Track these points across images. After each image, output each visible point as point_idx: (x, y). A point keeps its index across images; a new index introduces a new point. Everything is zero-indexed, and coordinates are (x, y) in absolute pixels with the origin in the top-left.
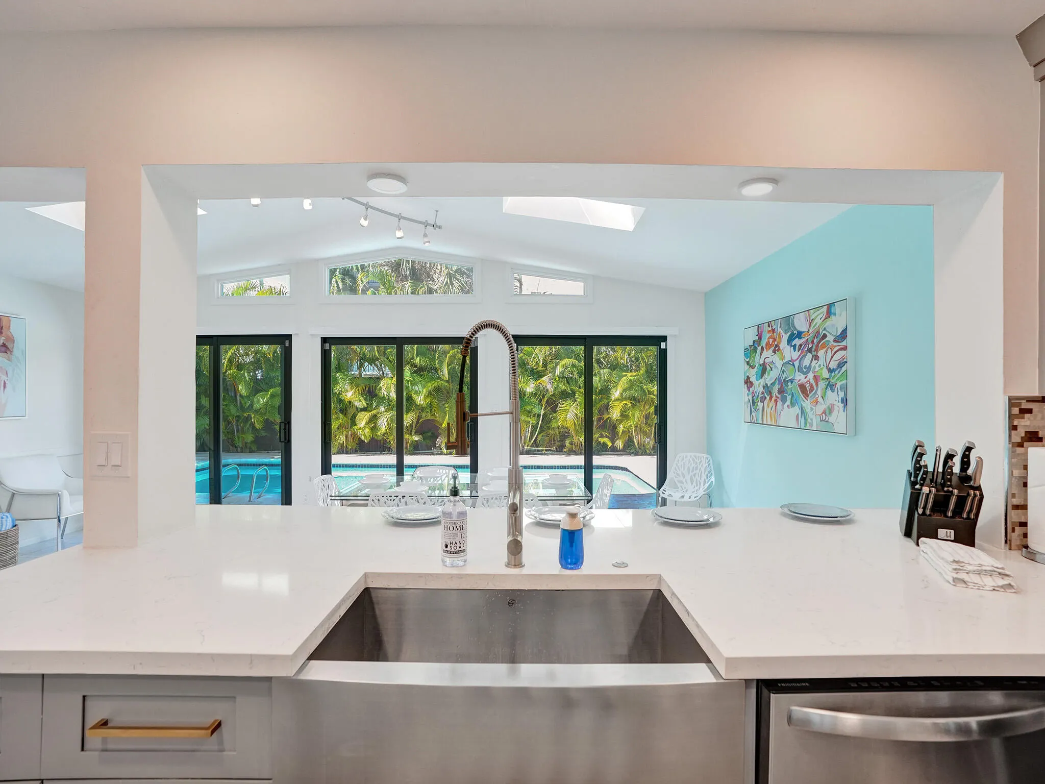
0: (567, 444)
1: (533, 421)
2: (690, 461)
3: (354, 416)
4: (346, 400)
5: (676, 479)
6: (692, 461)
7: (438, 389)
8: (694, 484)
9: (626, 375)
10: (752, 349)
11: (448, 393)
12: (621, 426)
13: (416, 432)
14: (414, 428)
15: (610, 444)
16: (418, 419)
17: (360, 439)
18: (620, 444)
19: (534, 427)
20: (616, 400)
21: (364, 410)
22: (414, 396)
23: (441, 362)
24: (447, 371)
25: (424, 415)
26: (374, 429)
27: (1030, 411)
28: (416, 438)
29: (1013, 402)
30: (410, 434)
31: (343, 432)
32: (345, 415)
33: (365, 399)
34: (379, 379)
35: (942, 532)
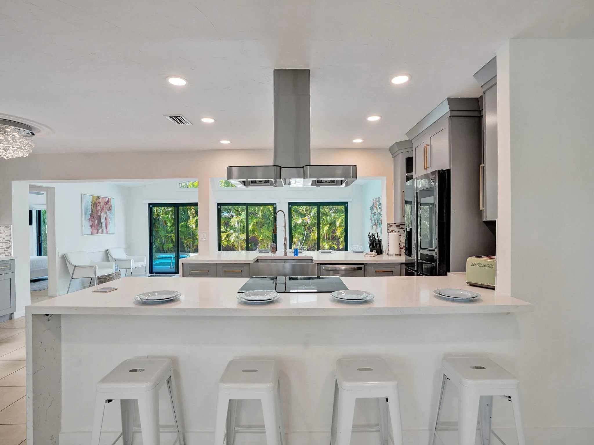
1: (301, 237)
7: (257, 223)
10: (372, 208)
11: (262, 224)
15: (336, 248)
17: (223, 245)
19: (302, 240)
20: (338, 227)
23: (258, 210)
24: (261, 214)
25: (251, 234)
26: (229, 241)
27: (392, 226)
29: (388, 224)
33: (224, 228)
34: (230, 218)
35: (374, 251)
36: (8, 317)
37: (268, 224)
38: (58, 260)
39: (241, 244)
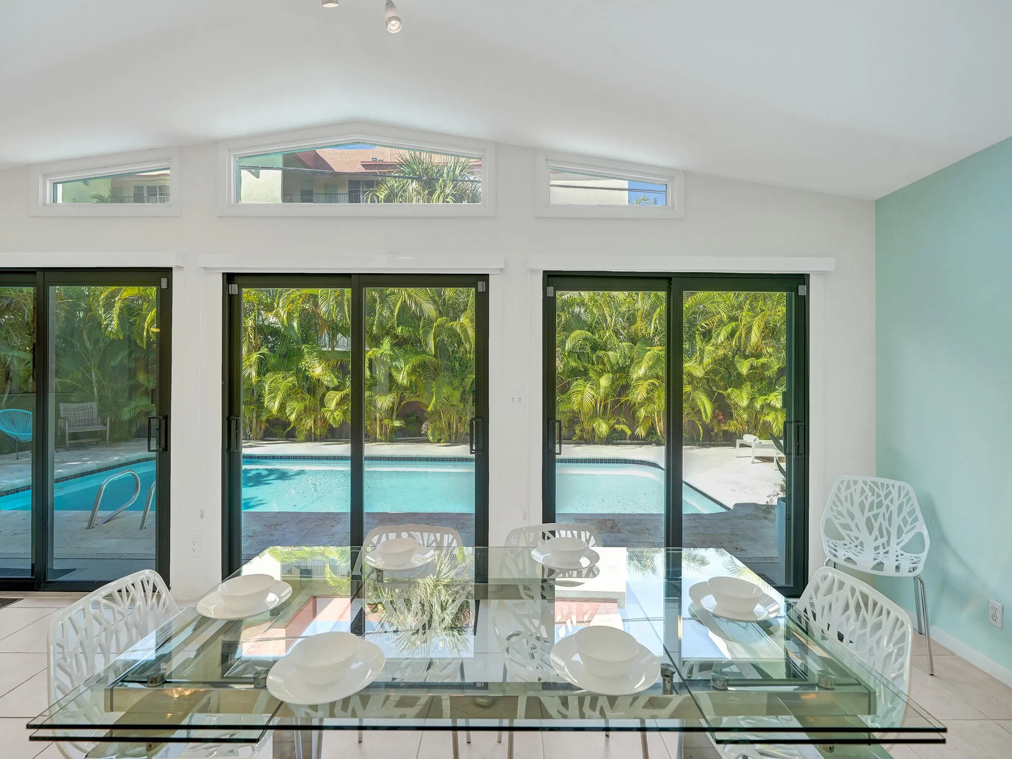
0: (577, 431)
2: (863, 491)
3: (324, 395)
4: (313, 377)
5: (836, 522)
6: (868, 492)
7: (423, 365)
8: (876, 532)
9: (650, 350)
11: (436, 370)
12: (642, 410)
13: (397, 416)
14: (395, 410)
15: (629, 432)
16: (401, 402)
17: (330, 425)
18: (641, 431)
20: (639, 379)
21: (336, 389)
22: (395, 374)
23: (426, 333)
24: (433, 343)
25: (406, 395)
28: (397, 424)
30: (391, 418)
31: (311, 416)
32: (313, 394)
33: (337, 377)
37: (453, 370)
39: (381, 420)
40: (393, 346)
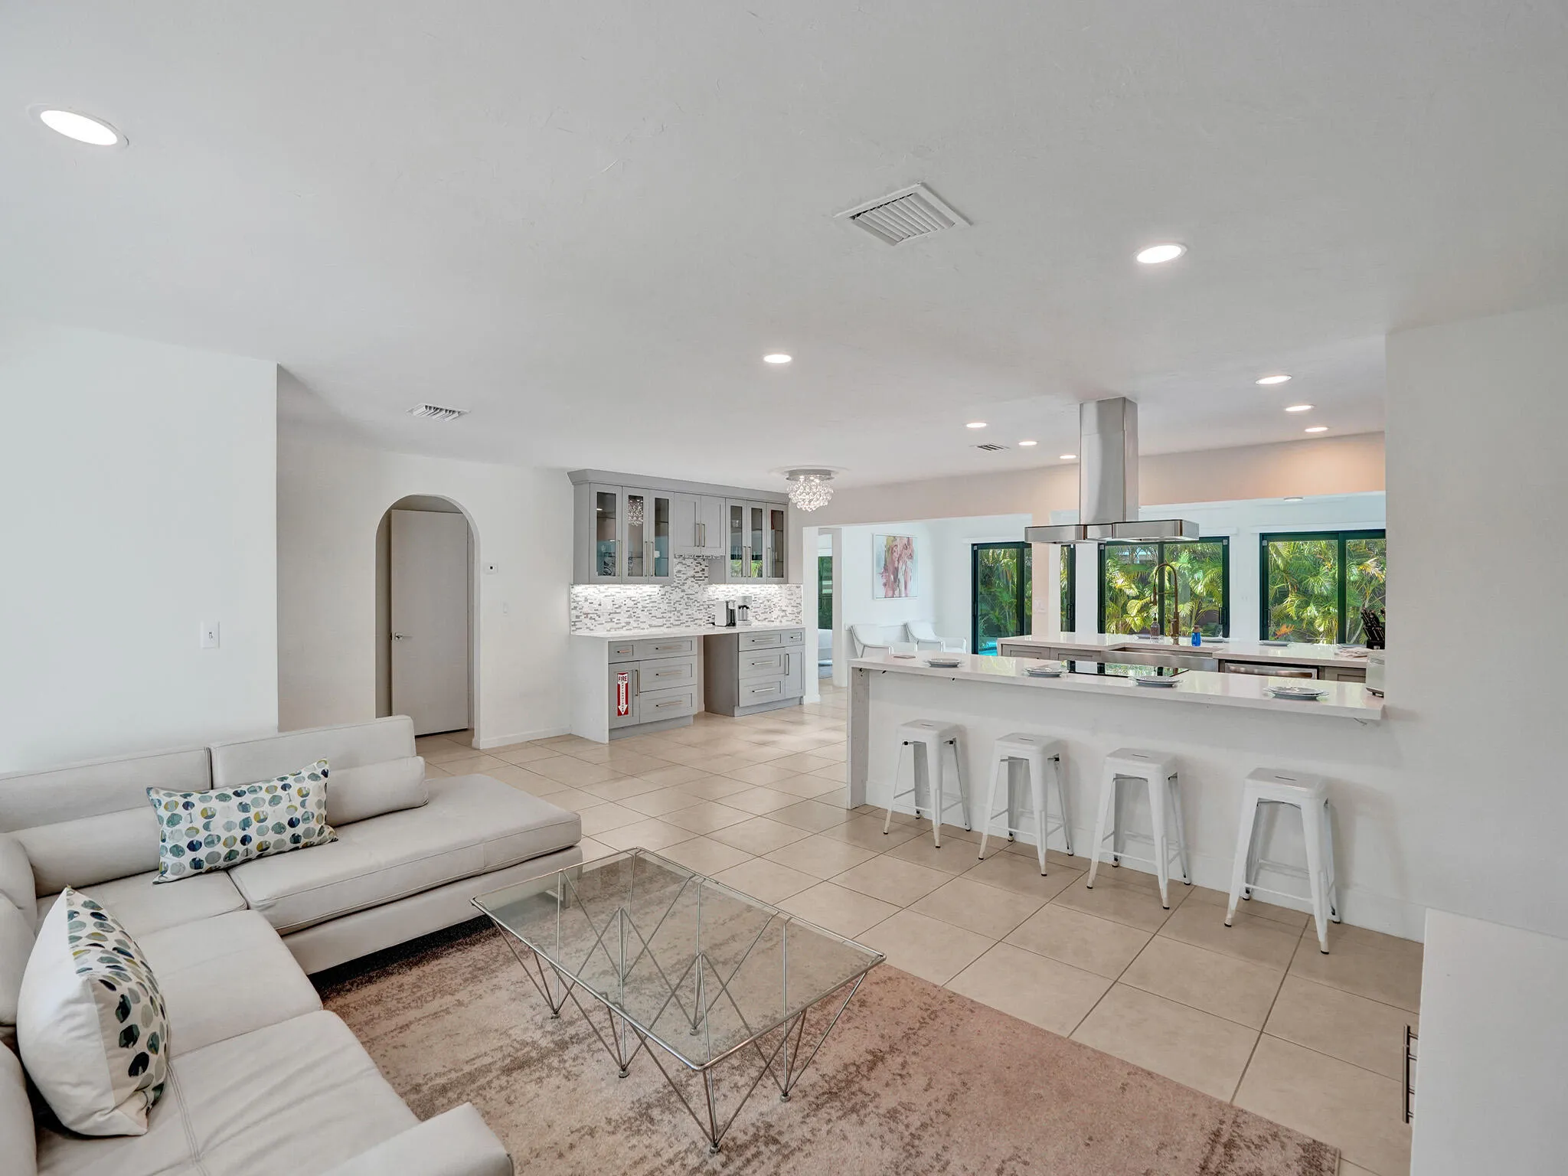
3: (1125, 605)
4: (1117, 587)
14: (1194, 618)
16: (1199, 610)
21: (1136, 598)
32: (1116, 603)
33: (1137, 587)
35: (1375, 647)
36: (797, 701)
38: (844, 633)
40: (1190, 561)
